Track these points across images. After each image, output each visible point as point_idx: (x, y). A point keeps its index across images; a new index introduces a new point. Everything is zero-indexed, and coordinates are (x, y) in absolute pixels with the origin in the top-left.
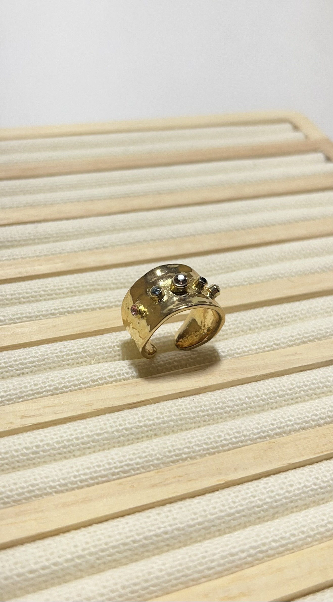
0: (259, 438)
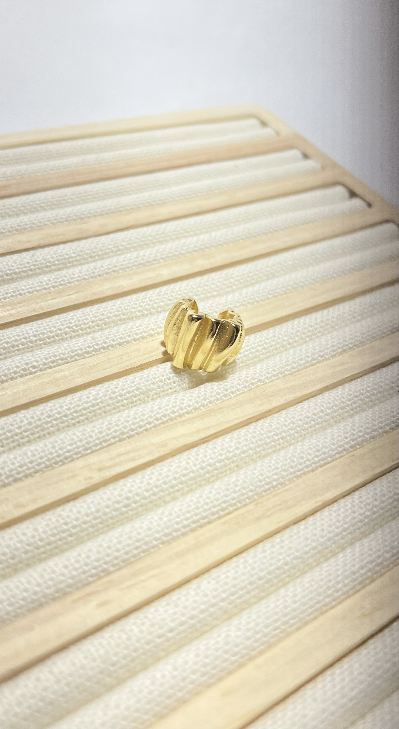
0: (337, 453)
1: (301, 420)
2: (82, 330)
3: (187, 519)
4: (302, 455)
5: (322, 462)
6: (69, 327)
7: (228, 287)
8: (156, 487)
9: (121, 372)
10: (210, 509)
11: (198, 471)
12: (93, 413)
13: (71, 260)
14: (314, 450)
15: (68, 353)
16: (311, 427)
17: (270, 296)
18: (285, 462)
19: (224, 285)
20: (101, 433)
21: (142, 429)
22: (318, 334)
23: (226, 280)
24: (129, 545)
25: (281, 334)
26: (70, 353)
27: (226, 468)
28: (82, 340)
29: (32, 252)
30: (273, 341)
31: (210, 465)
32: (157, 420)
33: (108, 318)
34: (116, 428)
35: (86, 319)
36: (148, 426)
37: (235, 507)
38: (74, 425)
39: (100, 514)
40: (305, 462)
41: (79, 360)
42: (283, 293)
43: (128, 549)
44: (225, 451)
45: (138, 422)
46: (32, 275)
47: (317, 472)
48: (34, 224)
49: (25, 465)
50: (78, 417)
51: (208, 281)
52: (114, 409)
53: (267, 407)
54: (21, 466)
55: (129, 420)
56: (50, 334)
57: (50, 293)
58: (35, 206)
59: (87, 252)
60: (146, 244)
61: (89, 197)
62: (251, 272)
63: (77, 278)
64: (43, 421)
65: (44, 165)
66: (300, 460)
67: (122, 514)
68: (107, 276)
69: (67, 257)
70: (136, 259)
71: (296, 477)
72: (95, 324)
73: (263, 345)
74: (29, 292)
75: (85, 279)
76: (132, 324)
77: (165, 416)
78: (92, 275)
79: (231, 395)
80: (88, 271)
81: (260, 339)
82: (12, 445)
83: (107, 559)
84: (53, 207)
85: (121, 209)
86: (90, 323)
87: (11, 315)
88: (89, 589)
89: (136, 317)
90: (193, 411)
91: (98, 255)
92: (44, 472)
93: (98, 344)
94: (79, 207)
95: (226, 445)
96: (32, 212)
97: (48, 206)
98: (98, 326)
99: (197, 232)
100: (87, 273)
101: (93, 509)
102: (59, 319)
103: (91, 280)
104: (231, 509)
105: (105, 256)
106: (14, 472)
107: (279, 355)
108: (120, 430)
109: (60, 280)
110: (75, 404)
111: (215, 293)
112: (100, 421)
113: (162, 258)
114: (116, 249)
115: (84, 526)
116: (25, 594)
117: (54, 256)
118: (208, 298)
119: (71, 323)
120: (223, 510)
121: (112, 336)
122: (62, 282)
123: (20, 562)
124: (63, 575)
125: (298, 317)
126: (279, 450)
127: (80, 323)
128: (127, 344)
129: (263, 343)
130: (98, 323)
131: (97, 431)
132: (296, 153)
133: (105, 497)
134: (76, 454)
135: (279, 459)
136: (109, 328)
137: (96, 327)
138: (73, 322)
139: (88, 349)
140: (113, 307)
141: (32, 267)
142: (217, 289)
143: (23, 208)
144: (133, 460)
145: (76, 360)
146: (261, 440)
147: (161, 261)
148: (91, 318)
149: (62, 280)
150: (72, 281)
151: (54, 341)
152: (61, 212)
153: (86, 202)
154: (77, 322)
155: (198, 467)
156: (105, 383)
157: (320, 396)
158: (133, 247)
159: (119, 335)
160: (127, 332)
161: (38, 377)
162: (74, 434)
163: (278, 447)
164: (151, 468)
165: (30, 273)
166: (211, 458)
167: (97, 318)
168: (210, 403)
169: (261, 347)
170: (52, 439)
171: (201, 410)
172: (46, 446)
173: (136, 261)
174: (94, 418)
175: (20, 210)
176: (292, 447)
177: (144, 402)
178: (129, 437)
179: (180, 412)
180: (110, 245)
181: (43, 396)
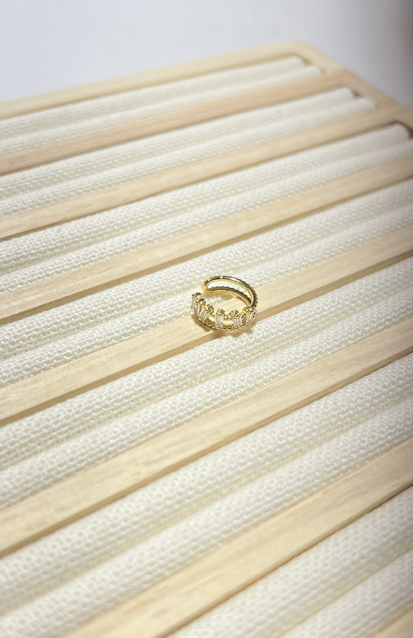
1: (369, 394)
2: (117, 310)
3: (247, 513)
4: (374, 434)
5: (396, 441)
6: (103, 308)
7: (278, 250)
8: (211, 479)
9: (164, 354)
10: (272, 500)
11: (256, 458)
12: (137, 402)
13: (100, 232)
14: (387, 427)
15: (104, 337)
16: (382, 402)
17: (327, 256)
18: (354, 443)
19: (273, 247)
20: (145, 423)
21: (191, 416)
22: (384, 295)
23: (274, 242)
24: (184, 546)
25: (341, 298)
26: (106, 336)
27: (288, 454)
28: (118, 321)
29: (57, 228)
30: (333, 307)
31: (269, 451)
32: (207, 404)
33: (146, 294)
34: (162, 416)
35: (122, 298)
36: (198, 412)
37: (300, 497)
38: (116, 416)
39: (150, 512)
40: (377, 442)
41: (117, 343)
42: (341, 251)
43: (184, 550)
44: (286, 434)
45: (186, 409)
46: (59, 253)
47: (392, 452)
48: (57, 195)
49: (65, 463)
50: (119, 407)
51: (254, 245)
52: (159, 395)
53: (330, 382)
54: (61, 465)
55: (176, 406)
56: (83, 317)
57: (79, 271)
58: (57, 176)
59: (117, 222)
60: (183, 209)
61: (116, 161)
62: (302, 231)
63: (109, 253)
64: (82, 414)
65: (63, 129)
66: (371, 440)
67: (175, 511)
68: (141, 248)
69: (96, 229)
70: (173, 226)
71: (368, 459)
72: (131, 302)
73: (321, 312)
74: (57, 272)
75: (117, 253)
76: (173, 299)
77: (215, 400)
78: (124, 247)
79: (289, 371)
80: (120, 243)
81: (318, 306)
82: (50, 442)
83: (162, 562)
84: (78, 175)
85: (152, 171)
86: (126, 302)
87: (40, 299)
88: (143, 597)
89: (176, 292)
90: (247, 392)
91: (130, 225)
92: (86, 470)
93: (136, 325)
94: (105, 173)
95: (286, 428)
96: (55, 183)
97: (71, 174)
98: (135, 304)
99: (239, 190)
100: (118, 246)
101: (142, 508)
102: (92, 300)
103: (123, 253)
104: (296, 499)
105: (137, 225)
106: (53, 473)
107: (340, 323)
108: (167, 418)
109: (90, 256)
110: (116, 393)
111: (263, 258)
112: (145, 410)
113: (201, 223)
114: (149, 217)
115: (135, 527)
116: (74, 607)
117: (81, 229)
118: (256, 264)
119: (105, 303)
120: (287, 500)
121: (150, 314)
122: (92, 258)
123: (66, 571)
124: (114, 583)
125: (360, 278)
126: (347, 429)
127: (115, 302)
128: (168, 322)
129: (321, 310)
130: (135, 301)
131: (141, 421)
132: (345, 92)
133: (154, 494)
134: (121, 447)
135: (347, 440)
136: (147, 305)
137: (133, 306)
138: (107, 302)
139: (125, 331)
140: (150, 282)
141: (58, 244)
142: (265, 253)
143: (44, 180)
144: (183, 450)
145: (113, 345)
146: (325, 420)
147: (200, 226)
148: (126, 295)
149: (91, 256)
150: (103, 256)
151: (88, 325)
152: (86, 181)
153: (113, 167)
154: (111, 302)
155: (256, 454)
156: (147, 367)
157: (390, 365)
158: (168, 213)
159: (159, 313)
160: (167, 308)
161: (73, 365)
162: (117, 426)
163: (346, 426)
164: (204, 458)
165: (57, 250)
166: (270, 444)
167: (133, 296)
168: (265, 382)
169: (320, 315)
170: (93, 433)
171: (256, 390)
172: (86, 441)
173: (172, 229)
174: (137, 407)
175: (41, 182)
176: (361, 426)
177: (191, 386)
178: (177, 426)
179: (233, 394)
180: (142, 212)
181: (80, 386)
